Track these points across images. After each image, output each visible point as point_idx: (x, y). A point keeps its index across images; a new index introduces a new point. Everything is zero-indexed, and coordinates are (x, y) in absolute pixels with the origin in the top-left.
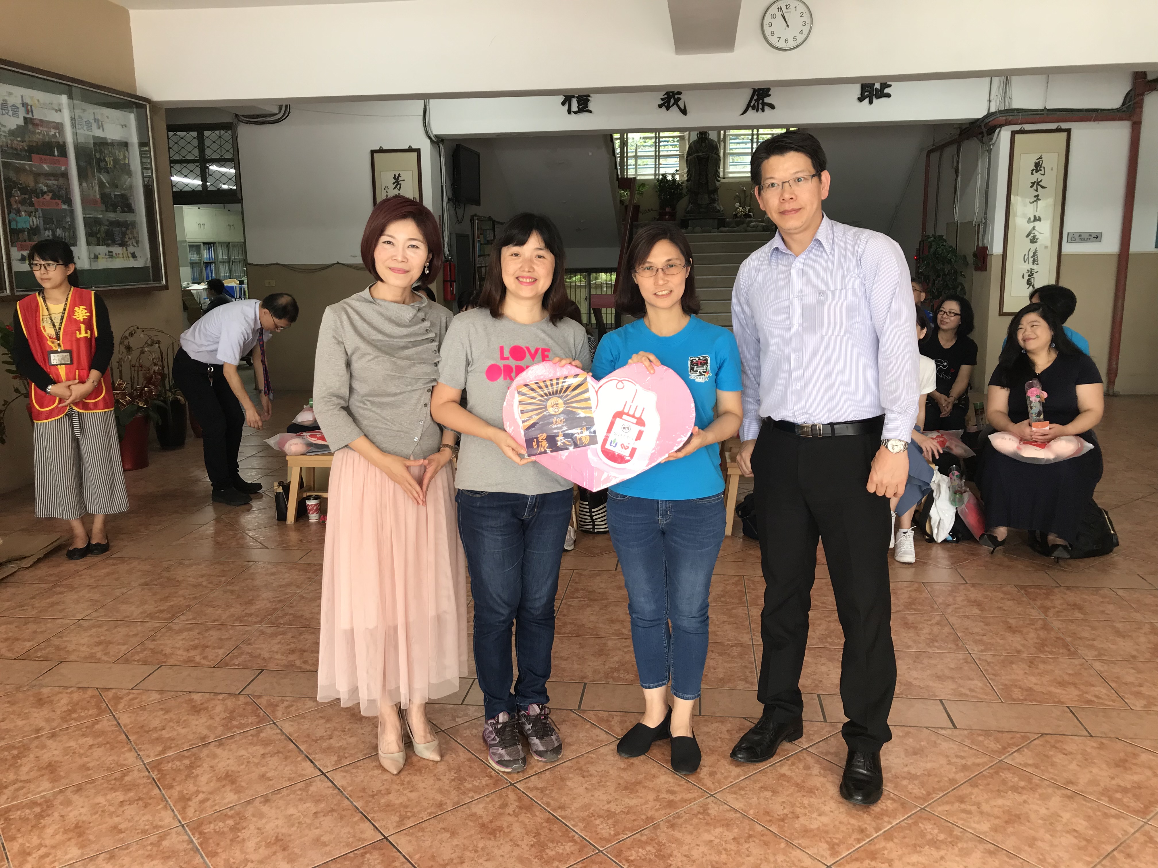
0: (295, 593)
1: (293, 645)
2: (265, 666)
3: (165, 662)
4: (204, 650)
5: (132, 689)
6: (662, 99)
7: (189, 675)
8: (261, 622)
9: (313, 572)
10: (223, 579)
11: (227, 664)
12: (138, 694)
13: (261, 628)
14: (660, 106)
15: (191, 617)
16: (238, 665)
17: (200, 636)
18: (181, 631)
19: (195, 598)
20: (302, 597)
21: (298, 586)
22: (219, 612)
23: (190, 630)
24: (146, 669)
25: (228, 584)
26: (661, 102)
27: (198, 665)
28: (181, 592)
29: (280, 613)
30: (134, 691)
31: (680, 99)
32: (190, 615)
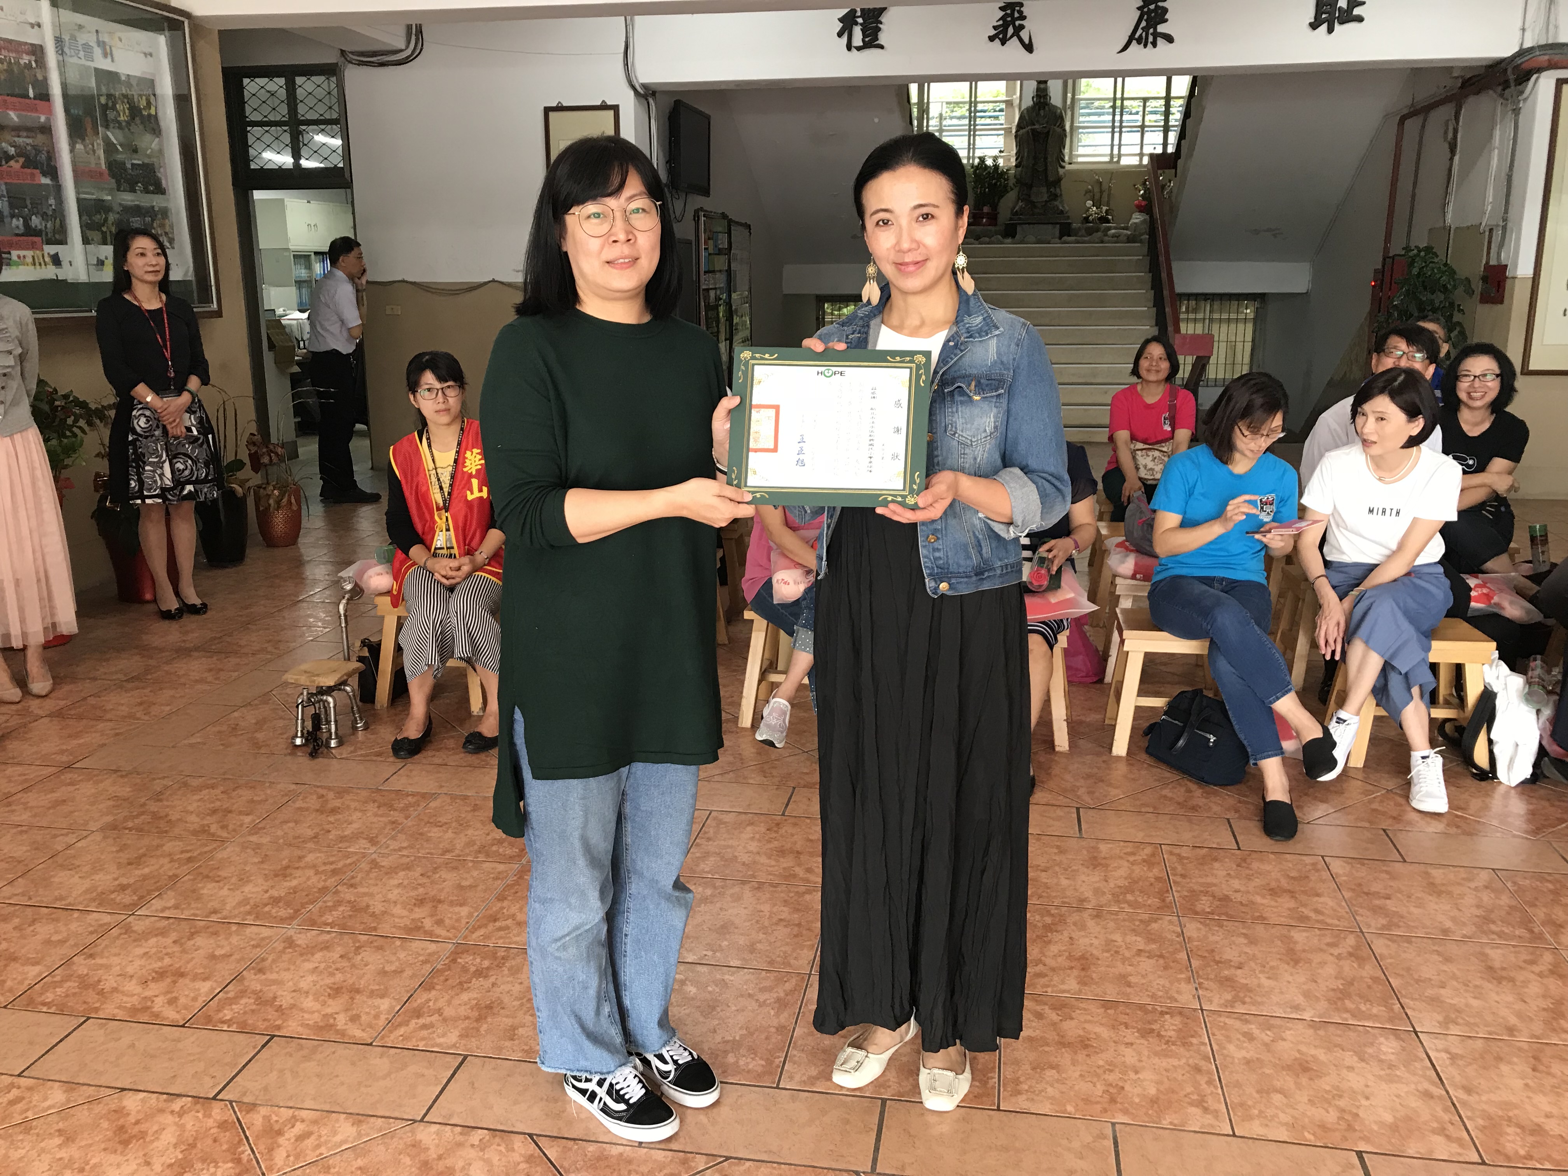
0: (364, 855)
1: (339, 977)
2: (279, 1028)
3: (97, 1010)
4: (175, 982)
5: (19, 1075)
6: (995, 28)
7: (132, 1046)
8: (292, 918)
9: (402, 810)
10: (247, 819)
11: (209, 1019)
12: (30, 1089)
13: (291, 932)
14: (991, 39)
15: (172, 902)
16: (228, 1022)
17: (176, 949)
18: (146, 935)
19: (190, 860)
20: (374, 864)
21: (373, 841)
22: (225, 892)
23: (163, 933)
24: (62, 1024)
25: (255, 829)
26: (993, 32)
27: (157, 1022)
28: (168, 847)
29: (329, 900)
30: (23, 1081)
31: (1022, 27)
32: (170, 899)
